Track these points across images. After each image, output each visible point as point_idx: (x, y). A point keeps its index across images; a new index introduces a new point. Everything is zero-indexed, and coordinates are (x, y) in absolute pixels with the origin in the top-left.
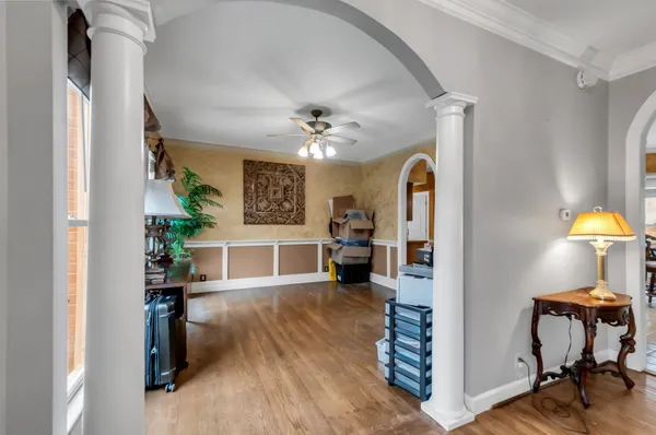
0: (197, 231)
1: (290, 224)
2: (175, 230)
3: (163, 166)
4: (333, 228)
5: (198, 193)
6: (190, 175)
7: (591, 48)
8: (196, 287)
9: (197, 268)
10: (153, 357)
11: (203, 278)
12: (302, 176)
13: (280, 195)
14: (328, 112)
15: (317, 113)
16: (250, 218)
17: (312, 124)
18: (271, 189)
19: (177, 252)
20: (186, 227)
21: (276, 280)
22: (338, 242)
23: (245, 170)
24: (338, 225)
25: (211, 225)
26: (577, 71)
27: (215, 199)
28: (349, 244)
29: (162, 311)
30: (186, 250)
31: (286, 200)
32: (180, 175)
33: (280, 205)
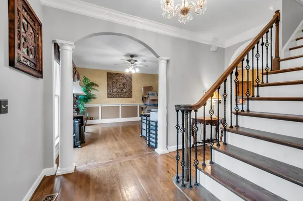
0: (89, 100)
1: (126, 97)
2: (80, 100)
3: (76, 76)
4: (144, 99)
5: (89, 86)
6: (86, 79)
7: (214, 38)
8: (89, 122)
9: (89, 114)
10: (74, 137)
11: (92, 119)
12: (131, 78)
13: (121, 86)
14: (136, 56)
15: (132, 56)
16: (110, 95)
17: (129, 61)
18: (118, 83)
19: (81, 108)
20: (85, 98)
21: (121, 120)
22: (146, 105)
23: (108, 76)
24: (145, 98)
25: (94, 98)
26: (210, 46)
27: (96, 88)
28: (149, 105)
29: (77, 123)
30: (85, 107)
31: (124, 88)
32: (82, 78)
33: (122, 90)
